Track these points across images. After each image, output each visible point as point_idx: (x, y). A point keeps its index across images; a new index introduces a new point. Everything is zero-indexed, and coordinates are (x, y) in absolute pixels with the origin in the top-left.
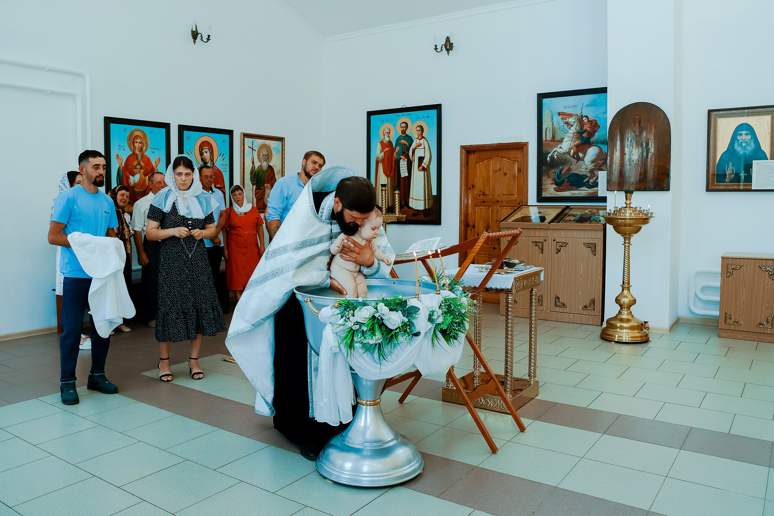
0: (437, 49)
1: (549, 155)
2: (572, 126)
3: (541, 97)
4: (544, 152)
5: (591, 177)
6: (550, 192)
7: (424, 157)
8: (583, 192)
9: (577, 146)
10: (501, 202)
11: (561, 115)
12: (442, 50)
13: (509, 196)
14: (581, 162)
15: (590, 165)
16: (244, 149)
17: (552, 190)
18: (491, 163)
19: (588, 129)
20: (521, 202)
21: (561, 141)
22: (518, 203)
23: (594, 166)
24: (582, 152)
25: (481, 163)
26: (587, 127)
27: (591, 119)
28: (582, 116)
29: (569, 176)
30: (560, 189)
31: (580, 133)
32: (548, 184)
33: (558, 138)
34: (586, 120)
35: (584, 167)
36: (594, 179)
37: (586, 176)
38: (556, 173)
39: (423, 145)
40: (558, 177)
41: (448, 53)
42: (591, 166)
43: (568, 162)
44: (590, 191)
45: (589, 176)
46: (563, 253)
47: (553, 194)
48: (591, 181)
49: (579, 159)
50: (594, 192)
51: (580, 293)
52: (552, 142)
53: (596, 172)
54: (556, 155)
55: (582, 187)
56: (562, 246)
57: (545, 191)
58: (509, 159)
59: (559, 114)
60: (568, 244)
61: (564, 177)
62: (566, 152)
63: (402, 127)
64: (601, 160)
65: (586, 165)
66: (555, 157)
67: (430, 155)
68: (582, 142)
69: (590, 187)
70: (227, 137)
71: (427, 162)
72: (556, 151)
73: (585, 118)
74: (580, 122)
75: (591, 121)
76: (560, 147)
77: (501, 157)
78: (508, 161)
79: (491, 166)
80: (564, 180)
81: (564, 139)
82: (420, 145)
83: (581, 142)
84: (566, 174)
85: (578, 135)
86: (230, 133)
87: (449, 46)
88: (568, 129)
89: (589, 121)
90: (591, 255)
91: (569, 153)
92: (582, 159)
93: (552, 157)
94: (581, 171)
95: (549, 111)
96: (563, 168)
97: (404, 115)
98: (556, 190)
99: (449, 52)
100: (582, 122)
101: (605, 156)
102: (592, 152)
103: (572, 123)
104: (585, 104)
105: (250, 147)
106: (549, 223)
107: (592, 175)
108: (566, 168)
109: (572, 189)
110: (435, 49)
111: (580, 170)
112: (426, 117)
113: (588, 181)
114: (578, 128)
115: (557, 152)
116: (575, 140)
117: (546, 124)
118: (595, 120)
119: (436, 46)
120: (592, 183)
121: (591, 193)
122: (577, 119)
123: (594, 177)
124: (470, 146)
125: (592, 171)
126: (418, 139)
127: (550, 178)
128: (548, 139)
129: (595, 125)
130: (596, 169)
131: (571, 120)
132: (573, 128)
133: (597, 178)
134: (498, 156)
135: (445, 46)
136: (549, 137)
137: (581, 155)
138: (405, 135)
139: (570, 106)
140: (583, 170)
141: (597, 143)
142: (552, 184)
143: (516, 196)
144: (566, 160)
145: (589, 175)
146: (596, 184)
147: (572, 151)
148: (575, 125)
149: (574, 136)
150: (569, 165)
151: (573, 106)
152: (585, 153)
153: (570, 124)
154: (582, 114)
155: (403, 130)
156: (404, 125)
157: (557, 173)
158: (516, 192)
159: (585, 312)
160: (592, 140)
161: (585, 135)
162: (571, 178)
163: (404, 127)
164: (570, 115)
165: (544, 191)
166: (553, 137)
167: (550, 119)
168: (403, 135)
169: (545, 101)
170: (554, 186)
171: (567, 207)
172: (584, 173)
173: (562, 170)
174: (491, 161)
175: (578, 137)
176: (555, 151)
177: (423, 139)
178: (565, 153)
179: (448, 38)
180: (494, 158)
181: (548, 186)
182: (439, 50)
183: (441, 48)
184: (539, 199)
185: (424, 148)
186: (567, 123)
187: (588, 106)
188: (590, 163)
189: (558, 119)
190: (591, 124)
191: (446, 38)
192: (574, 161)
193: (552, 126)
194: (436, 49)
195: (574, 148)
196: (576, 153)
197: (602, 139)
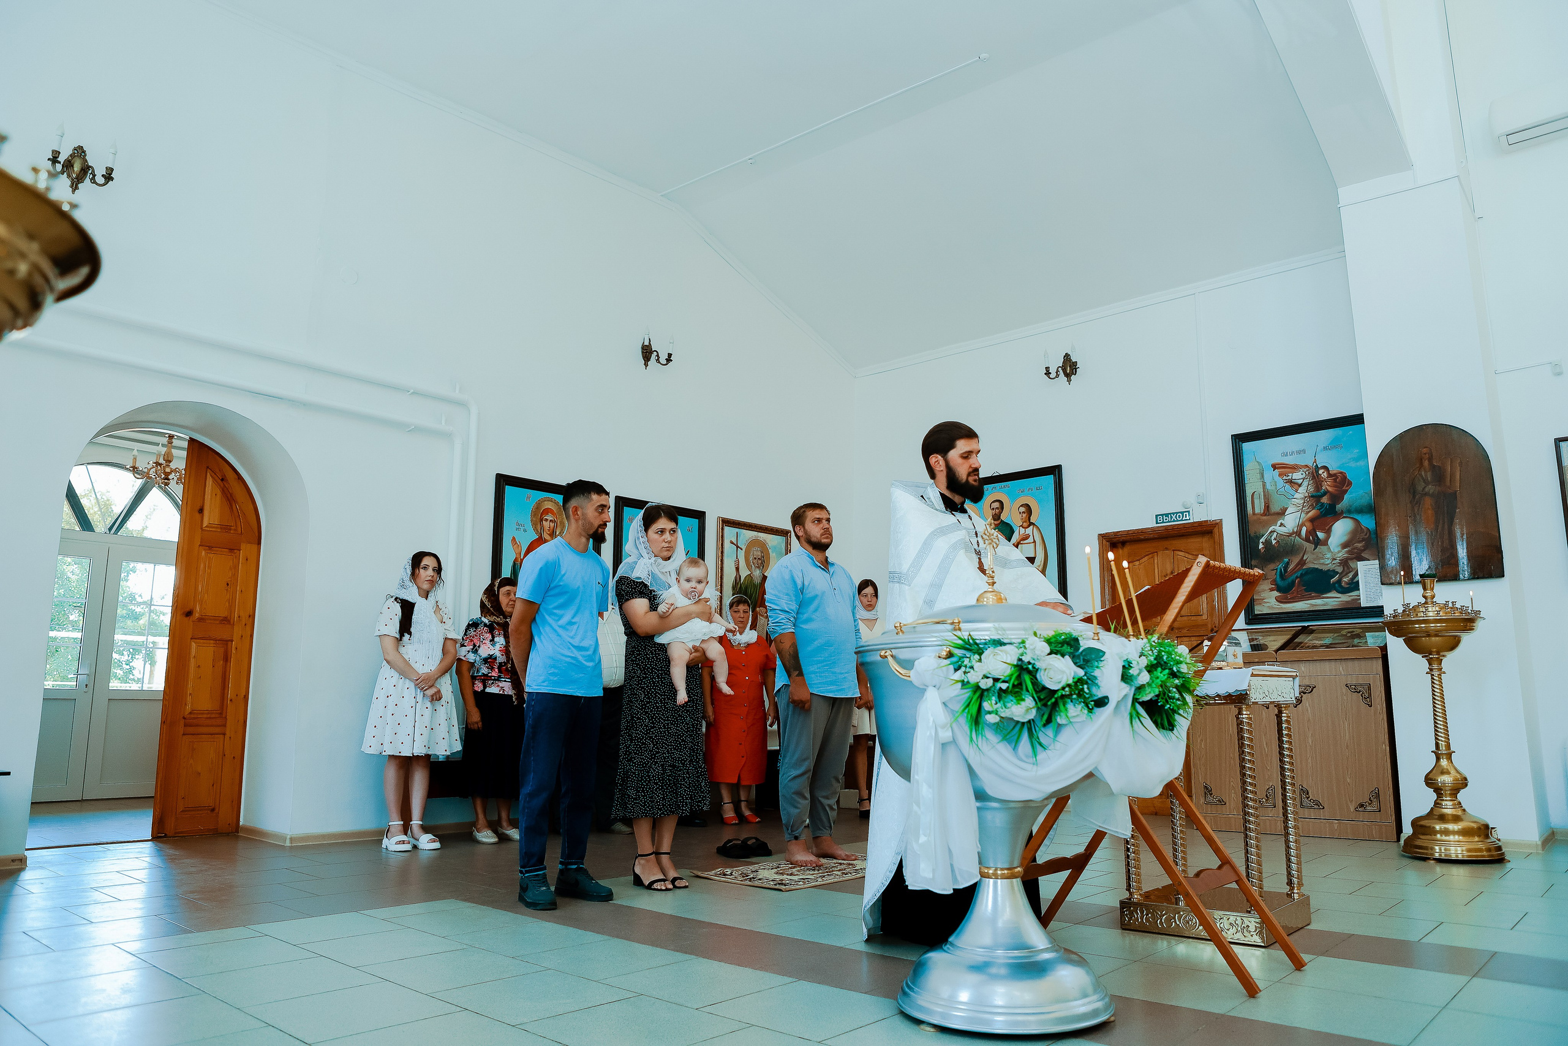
0: (1050, 373)
1: (1262, 540)
2: (1300, 485)
3: (1239, 440)
4: (1252, 535)
5: (1345, 573)
6: (1268, 604)
7: (1035, 558)
8: (1332, 600)
9: (1312, 520)
10: (1179, 629)
11: (1278, 468)
12: (1057, 376)
13: (1193, 618)
14: (1321, 547)
15: (1339, 552)
16: (722, 545)
17: (1273, 601)
18: (1156, 561)
19: (1330, 489)
20: (1215, 627)
21: (1282, 513)
22: (1210, 629)
23: (1347, 552)
24: (1322, 530)
25: (1137, 563)
26: (1327, 486)
27: (1334, 472)
28: (1317, 468)
29: (1302, 574)
30: (1287, 598)
31: (1315, 498)
32: (1264, 591)
33: (1275, 508)
34: (1325, 474)
35: (1329, 555)
36: (1351, 575)
37: (1335, 573)
38: (1276, 569)
39: (1031, 536)
40: (1282, 576)
41: (1069, 381)
42: (1342, 554)
43: (1298, 550)
44: (1345, 598)
45: (1340, 572)
46: (1307, 705)
47: (1273, 608)
48: (1345, 579)
49: (1317, 543)
50: (1353, 600)
51: (1348, 780)
52: (1265, 515)
53: (1352, 564)
54: (1275, 539)
55: (1329, 591)
56: (1305, 693)
57: (1260, 604)
58: (1188, 553)
59: (1274, 467)
60: (1315, 687)
61: (1294, 576)
62: (1293, 533)
63: (993, 509)
64: (1359, 542)
65: (1332, 553)
66: (1274, 542)
67: (1045, 553)
68: (1321, 512)
69: (1344, 591)
70: (695, 522)
71: (1039, 566)
72: (1274, 531)
73: (1322, 471)
74: (1314, 478)
75: (1335, 475)
76: (1282, 525)
77: (1174, 550)
78: (1187, 555)
79: (1156, 566)
80: (1293, 582)
81: (1287, 509)
82: (1027, 537)
83: (1319, 512)
84: (1295, 572)
85: (1313, 500)
86: (700, 516)
87: (1069, 368)
88: (1292, 492)
89: (1330, 475)
90: (1363, 706)
91: (1298, 533)
92: (1325, 543)
93: (1268, 543)
94: (1323, 564)
95: (1256, 463)
96: (1289, 560)
97: (996, 487)
98: (1278, 600)
99: (1070, 378)
100: (1318, 477)
101: (1366, 534)
102: (1341, 529)
103: (1300, 482)
104: (1321, 447)
105: (732, 543)
106: (1276, 651)
107: (1346, 569)
108: (1295, 561)
109: (1308, 597)
110: (1045, 374)
111: (1322, 561)
112: (1034, 490)
113: (1339, 581)
114: (1311, 489)
115: (1275, 533)
116: (1308, 510)
117: (1252, 486)
118: (1341, 473)
119: (1047, 369)
120: (1347, 583)
121: (1347, 602)
122: (1307, 473)
123: (1350, 572)
124: (1116, 533)
125: (1344, 563)
126: (1023, 527)
127: (1267, 579)
128: (1257, 511)
129: (1342, 482)
130: (1351, 559)
131: (1297, 476)
132: (1301, 490)
133: (1356, 574)
134: (1167, 549)
135: (1063, 370)
136: (1259, 508)
137: (1321, 535)
138: (1000, 521)
139: (1293, 452)
140: (1329, 561)
141: (1349, 511)
142: (1272, 590)
143: (1205, 617)
144: (1293, 546)
145: (1339, 569)
146: (1354, 586)
147: (1304, 529)
148: (1305, 483)
149: (1304, 502)
150: (1301, 555)
151: (1299, 452)
152: (1328, 532)
153: (1297, 484)
154: (1317, 465)
155: (995, 514)
156: (997, 505)
157: (1279, 570)
158: (1205, 610)
159: (1361, 816)
160: (1339, 507)
161: (1325, 500)
162: (1306, 578)
163: (997, 508)
164: (1295, 468)
165: (1257, 604)
166: (1267, 507)
167: (1259, 476)
168: (996, 522)
169: (1247, 446)
170: (1276, 594)
171: (1304, 630)
172: (1331, 567)
173: (1288, 563)
174: (1156, 558)
175: (1312, 505)
176: (1271, 532)
177: (1031, 527)
178: (1291, 535)
179: (1067, 356)
180: (1160, 553)
181: (1263, 595)
182: (1051, 376)
183: (1057, 373)
184: (1249, 619)
185: (1034, 542)
186: (1291, 482)
187: (1325, 448)
188: (1339, 549)
189: (1271, 476)
190: (1335, 480)
191: (1064, 357)
192: (1309, 547)
193: (1263, 488)
194: (1048, 373)
195: (1308, 524)
196: (1312, 532)
197: (1357, 504)
